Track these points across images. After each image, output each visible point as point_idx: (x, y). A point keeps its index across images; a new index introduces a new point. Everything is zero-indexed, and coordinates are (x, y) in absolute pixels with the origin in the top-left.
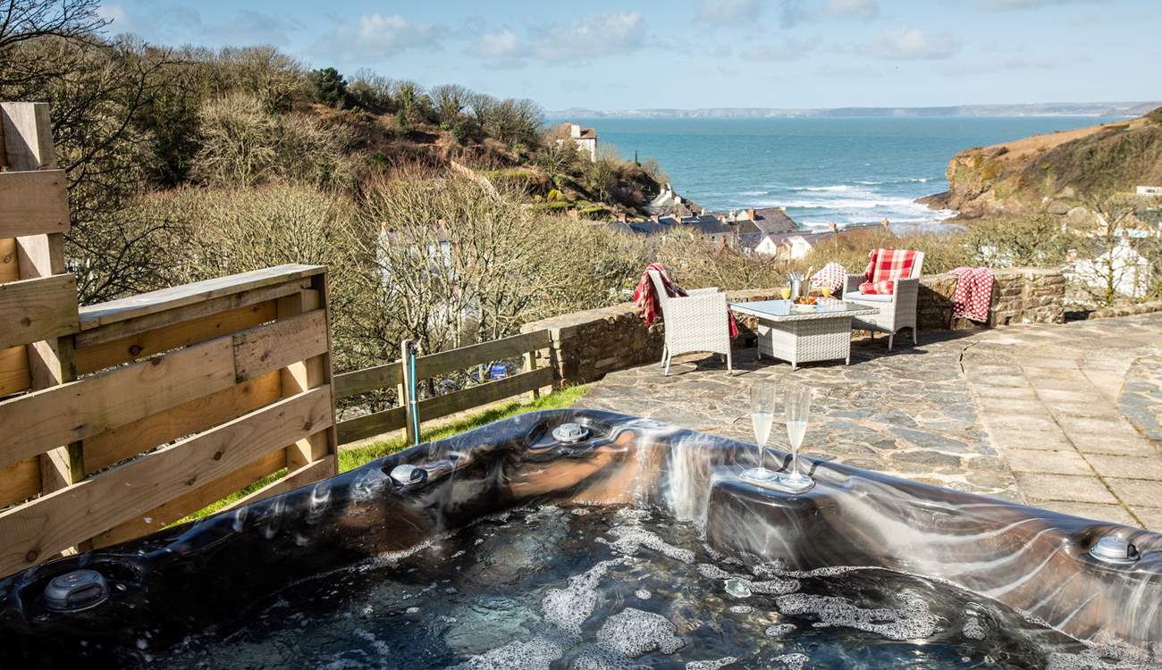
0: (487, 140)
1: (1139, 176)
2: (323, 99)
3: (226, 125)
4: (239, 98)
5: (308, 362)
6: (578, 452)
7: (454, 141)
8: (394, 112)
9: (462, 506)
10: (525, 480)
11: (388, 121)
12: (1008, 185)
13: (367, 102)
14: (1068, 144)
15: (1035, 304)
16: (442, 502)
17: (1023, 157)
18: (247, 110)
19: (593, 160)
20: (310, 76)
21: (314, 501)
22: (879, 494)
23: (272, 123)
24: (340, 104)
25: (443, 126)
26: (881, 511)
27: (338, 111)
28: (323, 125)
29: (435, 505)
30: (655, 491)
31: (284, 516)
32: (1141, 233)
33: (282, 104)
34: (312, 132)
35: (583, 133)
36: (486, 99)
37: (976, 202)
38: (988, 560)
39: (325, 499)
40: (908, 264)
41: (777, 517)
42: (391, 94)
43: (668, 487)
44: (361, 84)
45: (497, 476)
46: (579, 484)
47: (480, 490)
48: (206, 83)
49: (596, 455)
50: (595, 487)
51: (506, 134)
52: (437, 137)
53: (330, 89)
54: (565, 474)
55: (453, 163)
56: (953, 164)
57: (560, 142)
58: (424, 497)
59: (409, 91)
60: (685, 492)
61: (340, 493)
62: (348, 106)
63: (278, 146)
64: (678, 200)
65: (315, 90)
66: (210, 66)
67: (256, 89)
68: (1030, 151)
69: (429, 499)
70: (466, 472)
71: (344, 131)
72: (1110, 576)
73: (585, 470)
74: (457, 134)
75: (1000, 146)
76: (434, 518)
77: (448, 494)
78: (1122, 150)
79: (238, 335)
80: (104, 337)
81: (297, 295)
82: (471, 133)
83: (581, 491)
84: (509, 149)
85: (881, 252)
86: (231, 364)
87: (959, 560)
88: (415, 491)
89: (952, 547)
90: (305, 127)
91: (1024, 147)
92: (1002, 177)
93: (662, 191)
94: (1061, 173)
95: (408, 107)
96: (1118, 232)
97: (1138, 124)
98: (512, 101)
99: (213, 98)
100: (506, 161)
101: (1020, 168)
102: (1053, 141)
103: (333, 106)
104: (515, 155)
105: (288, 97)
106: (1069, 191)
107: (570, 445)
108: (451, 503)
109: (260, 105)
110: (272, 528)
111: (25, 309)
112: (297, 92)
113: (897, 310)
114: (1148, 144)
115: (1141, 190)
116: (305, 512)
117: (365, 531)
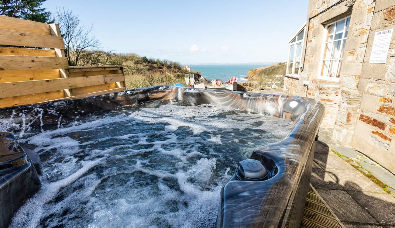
0: (172, 68)
1: (277, 74)
2: (144, 62)
3: (127, 66)
4: (129, 61)
5: (120, 82)
6: (163, 91)
7: (166, 69)
8: (156, 64)
9: (141, 99)
10: (153, 95)
11: (155, 65)
12: (257, 75)
13: (151, 62)
14: (266, 69)
15: (256, 87)
16: (137, 98)
17: (259, 71)
18: (131, 64)
19: (190, 72)
20: (142, 58)
21: (111, 95)
22: (211, 92)
23: (135, 66)
24: (147, 63)
25: (165, 66)
26: (210, 94)
27: (147, 64)
28: (144, 66)
29: (135, 98)
30: (176, 97)
31: (104, 97)
32: (277, 83)
33: (137, 63)
34: (142, 67)
35: (188, 67)
36: (172, 62)
37: (252, 78)
38: (228, 100)
39: (113, 95)
40: (235, 80)
41: (193, 96)
42: (156, 61)
43: (178, 96)
44: (150, 59)
45: (148, 95)
46: (163, 96)
47: (144, 96)
48: (124, 59)
49: (166, 91)
50: (166, 97)
51: (175, 67)
52: (163, 68)
53: (145, 60)
54: (160, 95)
55: (166, 73)
56: (248, 72)
57: (184, 69)
58: (133, 96)
59: (159, 61)
60: (181, 96)
61: (116, 94)
62: (148, 63)
63: (137, 70)
64: (204, 78)
65: (142, 60)
66: (124, 56)
67: (132, 60)
68: (260, 70)
69: (134, 97)
70: (141, 93)
71: (148, 67)
72: (245, 98)
73: (164, 94)
74: (167, 68)
75: (256, 69)
76: (135, 100)
77: (138, 96)
78: (274, 69)
79: (105, 75)
80: (75, 71)
81: (117, 70)
82: (169, 67)
83: (164, 98)
84: (176, 70)
85: (231, 78)
86: (104, 80)
87: (223, 101)
88: (131, 95)
89: (223, 99)
90: (141, 66)
91: (259, 69)
92: (256, 74)
93: (201, 77)
94: (265, 73)
95: (158, 63)
96: (273, 82)
97: (276, 65)
98: (176, 62)
99: (125, 62)
100: (175, 72)
101: (259, 72)
102: (264, 68)
103: (146, 63)
104: (177, 71)
105: (138, 61)
106: (266, 76)
107: (162, 90)
108: (139, 98)
109: (133, 63)
110: (102, 99)
111: (56, 62)
112: (139, 61)
113: (233, 87)
114: (278, 69)
115: (277, 76)
116: (109, 97)
117: (121, 101)
